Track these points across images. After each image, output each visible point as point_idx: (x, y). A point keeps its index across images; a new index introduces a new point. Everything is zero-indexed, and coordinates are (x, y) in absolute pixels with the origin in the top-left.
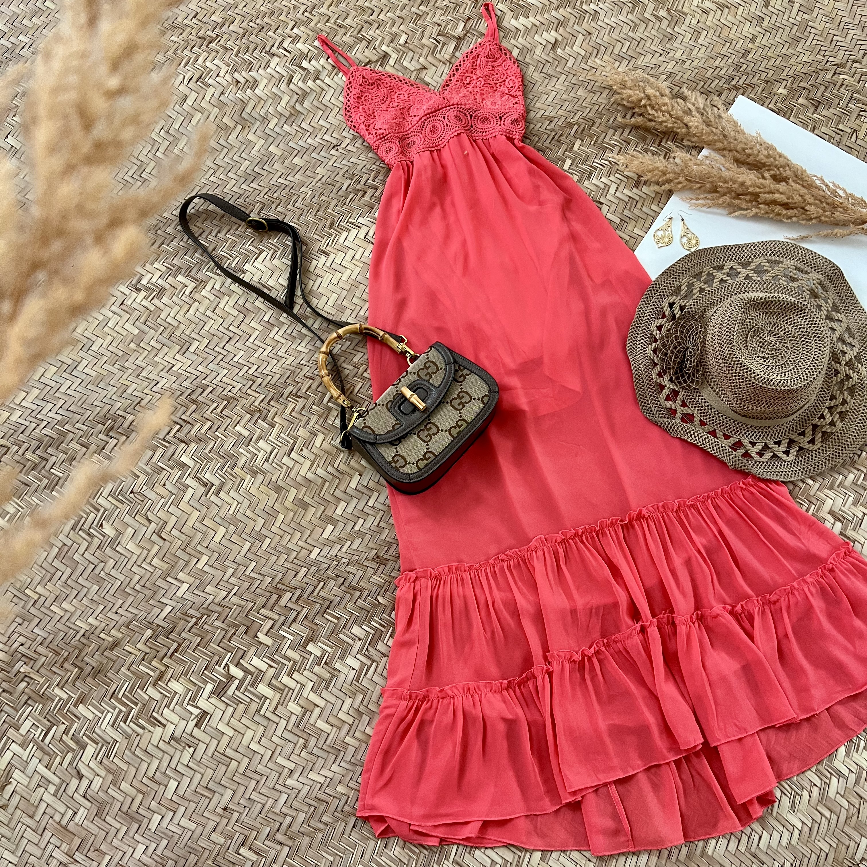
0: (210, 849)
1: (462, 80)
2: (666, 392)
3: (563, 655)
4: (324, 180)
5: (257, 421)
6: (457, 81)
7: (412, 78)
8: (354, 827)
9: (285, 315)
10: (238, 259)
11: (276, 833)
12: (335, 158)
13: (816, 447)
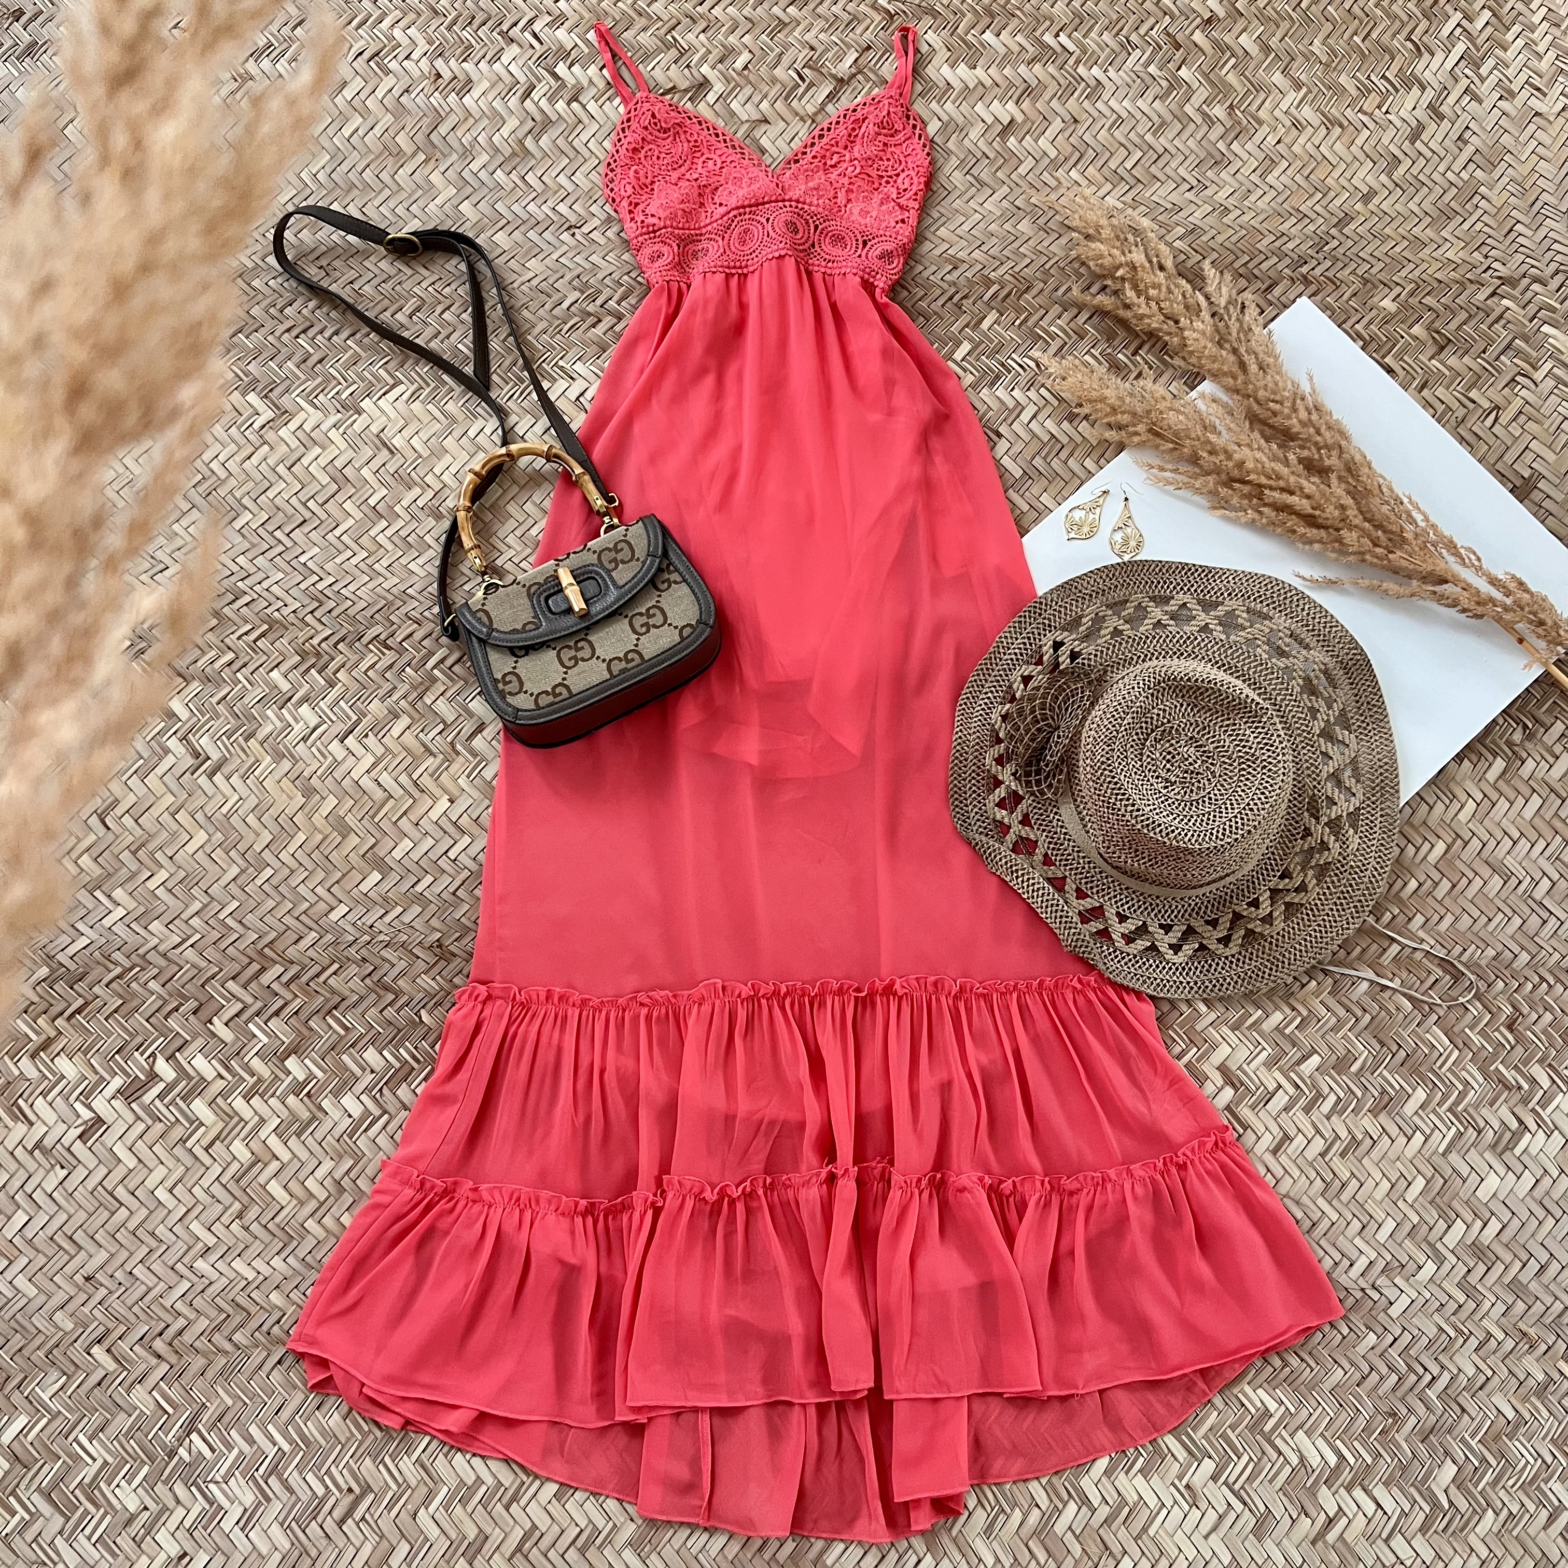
0: (48, 1333)
1: (824, 157)
2: (1001, 792)
3: (688, 1185)
4: (534, 282)
5: (308, 670)
6: (814, 157)
7: (739, 135)
8: (279, 1362)
10: (355, 386)
11: (154, 1339)
12: (565, 248)
13: (1228, 952)
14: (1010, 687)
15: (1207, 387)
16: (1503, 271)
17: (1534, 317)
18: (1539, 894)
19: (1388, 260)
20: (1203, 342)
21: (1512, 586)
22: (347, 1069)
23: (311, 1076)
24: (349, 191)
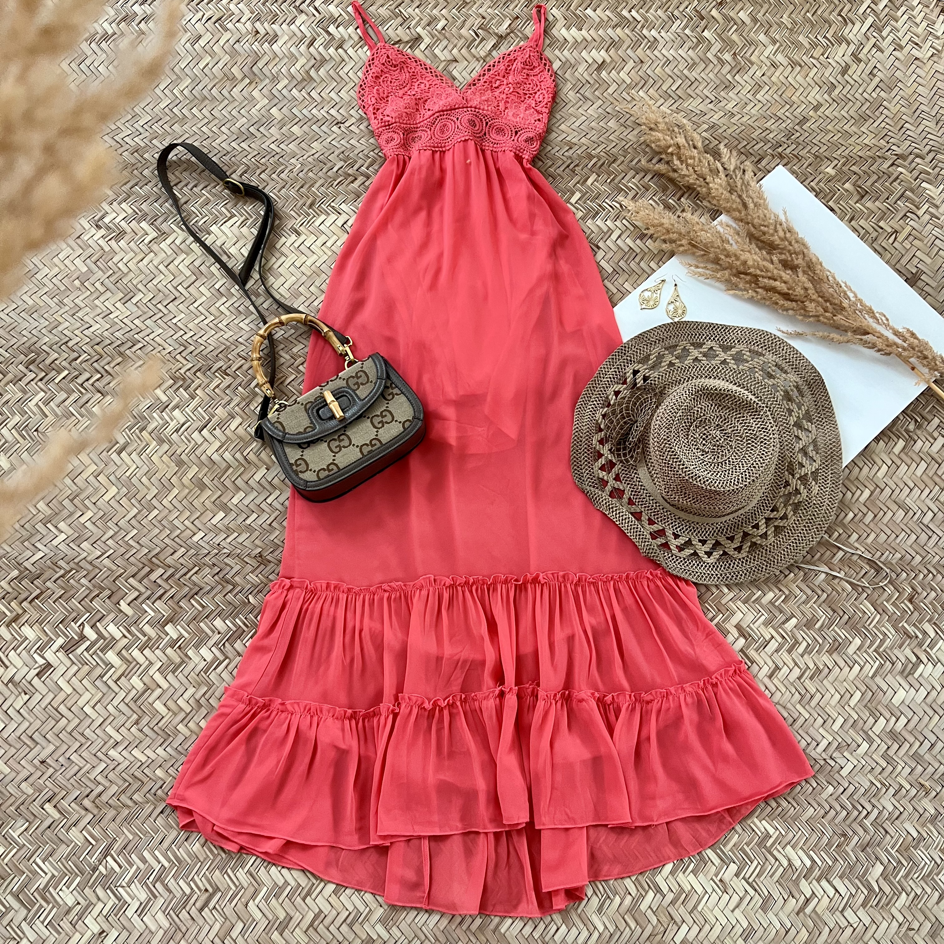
0: (17, 796)
1: (491, 82)
3: (414, 699)
4: (316, 156)
5: (178, 389)
6: (485, 82)
7: (440, 68)
8: (162, 812)
9: (237, 287)
10: (207, 218)
11: (83, 799)
12: (335, 135)
13: (740, 556)
14: (607, 398)
15: (723, 218)
16: (899, 151)
17: (917, 178)
18: (926, 520)
19: (830, 145)
20: (721, 190)
21: (907, 335)
22: (203, 631)
23: (181, 636)
24: (203, 100)
